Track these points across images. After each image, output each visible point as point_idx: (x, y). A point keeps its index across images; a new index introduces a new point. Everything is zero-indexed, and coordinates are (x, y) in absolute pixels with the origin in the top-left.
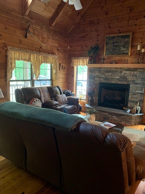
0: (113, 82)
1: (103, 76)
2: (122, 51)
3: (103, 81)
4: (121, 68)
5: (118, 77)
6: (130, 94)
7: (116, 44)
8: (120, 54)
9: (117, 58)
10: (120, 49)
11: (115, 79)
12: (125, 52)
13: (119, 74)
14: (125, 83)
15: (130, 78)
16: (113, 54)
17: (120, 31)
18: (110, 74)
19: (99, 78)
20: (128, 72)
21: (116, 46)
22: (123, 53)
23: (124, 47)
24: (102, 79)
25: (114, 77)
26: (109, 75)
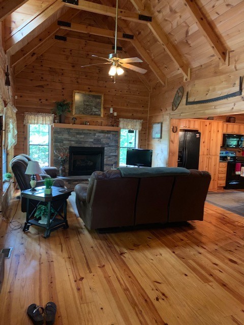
0: (87, 145)
1: (73, 139)
2: (95, 112)
3: (73, 144)
4: (94, 130)
5: (92, 140)
6: (105, 157)
7: (88, 103)
8: (92, 114)
9: (89, 119)
10: (92, 109)
11: (89, 142)
12: (97, 113)
13: (93, 137)
14: (100, 146)
15: (104, 141)
16: (84, 114)
17: (90, 90)
18: (83, 136)
19: (69, 141)
20: (102, 135)
21: (87, 105)
22: (95, 114)
23: (95, 107)
24: (73, 143)
25: (87, 140)
26: (81, 138)
